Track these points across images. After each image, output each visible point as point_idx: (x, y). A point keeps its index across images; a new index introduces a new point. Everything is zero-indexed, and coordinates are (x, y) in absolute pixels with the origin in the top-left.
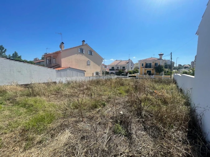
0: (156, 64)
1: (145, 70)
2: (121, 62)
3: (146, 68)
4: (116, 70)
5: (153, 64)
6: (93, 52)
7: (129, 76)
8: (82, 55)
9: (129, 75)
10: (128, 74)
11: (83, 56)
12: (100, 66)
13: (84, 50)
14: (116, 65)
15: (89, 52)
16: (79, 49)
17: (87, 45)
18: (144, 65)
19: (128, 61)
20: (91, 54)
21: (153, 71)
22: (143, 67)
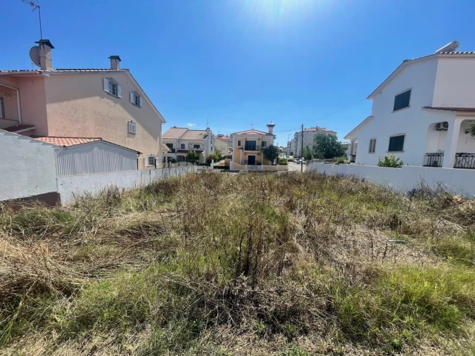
0: (263, 144)
1: (245, 154)
2: (188, 134)
3: (246, 150)
4: (179, 151)
5: (258, 144)
6: (141, 100)
7: (215, 167)
8: (115, 102)
9: (213, 164)
10: (213, 161)
11: (118, 106)
12: (158, 140)
13: (119, 88)
14: (179, 140)
15: (132, 95)
16: (106, 82)
17: (127, 73)
18: (243, 144)
19: (205, 133)
20: (137, 103)
21: (259, 157)
22: (242, 148)
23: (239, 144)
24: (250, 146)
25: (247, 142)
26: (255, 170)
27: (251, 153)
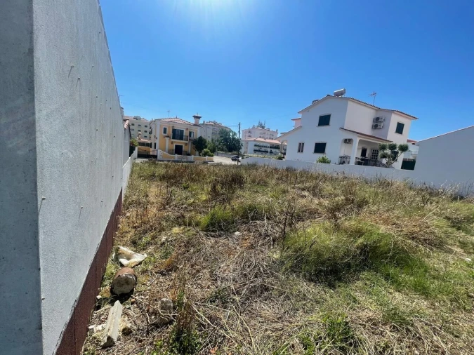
0: (191, 134)
1: (172, 143)
3: (174, 138)
21: (187, 147)
22: (168, 137)
23: (165, 132)
24: (177, 134)
25: (174, 131)
26: (185, 160)
27: (178, 142)
